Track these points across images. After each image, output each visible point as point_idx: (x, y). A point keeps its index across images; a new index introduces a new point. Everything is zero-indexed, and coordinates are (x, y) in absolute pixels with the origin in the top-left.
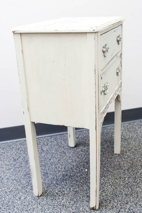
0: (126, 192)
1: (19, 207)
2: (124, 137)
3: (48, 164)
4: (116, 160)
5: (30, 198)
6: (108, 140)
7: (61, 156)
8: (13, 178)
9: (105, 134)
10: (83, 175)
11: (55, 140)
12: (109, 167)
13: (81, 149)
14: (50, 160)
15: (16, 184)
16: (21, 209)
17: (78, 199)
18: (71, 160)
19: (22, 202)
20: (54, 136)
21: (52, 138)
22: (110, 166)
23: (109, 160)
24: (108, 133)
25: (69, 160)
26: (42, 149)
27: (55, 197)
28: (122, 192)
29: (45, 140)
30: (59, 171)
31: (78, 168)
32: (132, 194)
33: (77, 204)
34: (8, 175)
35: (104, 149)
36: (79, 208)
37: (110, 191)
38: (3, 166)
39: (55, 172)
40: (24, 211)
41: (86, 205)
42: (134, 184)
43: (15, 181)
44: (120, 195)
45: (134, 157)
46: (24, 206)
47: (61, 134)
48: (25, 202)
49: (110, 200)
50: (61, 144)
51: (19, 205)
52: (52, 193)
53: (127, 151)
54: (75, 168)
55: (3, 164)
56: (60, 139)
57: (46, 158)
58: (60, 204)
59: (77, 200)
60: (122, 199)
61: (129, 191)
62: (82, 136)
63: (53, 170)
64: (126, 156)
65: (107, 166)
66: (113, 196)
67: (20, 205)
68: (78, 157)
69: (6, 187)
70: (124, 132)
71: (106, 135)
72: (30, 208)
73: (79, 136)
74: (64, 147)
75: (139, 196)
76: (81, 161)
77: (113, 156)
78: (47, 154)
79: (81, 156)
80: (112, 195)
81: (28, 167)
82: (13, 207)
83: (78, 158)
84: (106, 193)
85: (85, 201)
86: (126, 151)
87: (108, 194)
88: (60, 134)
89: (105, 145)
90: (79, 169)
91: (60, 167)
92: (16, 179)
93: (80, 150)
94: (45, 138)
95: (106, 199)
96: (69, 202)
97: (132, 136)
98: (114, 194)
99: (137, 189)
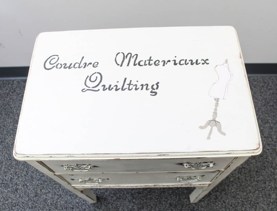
0: (172, 201)
16: (66, 191)
17: (121, 195)
28: (168, 199)
32: (176, 206)
33: (118, 202)
36: (118, 207)
37: (157, 194)
40: (68, 195)
41: (127, 205)
44: (164, 203)
49: (151, 206)
59: (120, 196)
60: (164, 208)
61: (175, 200)
80: (156, 201)
82: (59, 187)
84: (152, 196)
85: (127, 201)
87: (153, 198)
96: (111, 196)
98: (159, 200)
99: (185, 200)
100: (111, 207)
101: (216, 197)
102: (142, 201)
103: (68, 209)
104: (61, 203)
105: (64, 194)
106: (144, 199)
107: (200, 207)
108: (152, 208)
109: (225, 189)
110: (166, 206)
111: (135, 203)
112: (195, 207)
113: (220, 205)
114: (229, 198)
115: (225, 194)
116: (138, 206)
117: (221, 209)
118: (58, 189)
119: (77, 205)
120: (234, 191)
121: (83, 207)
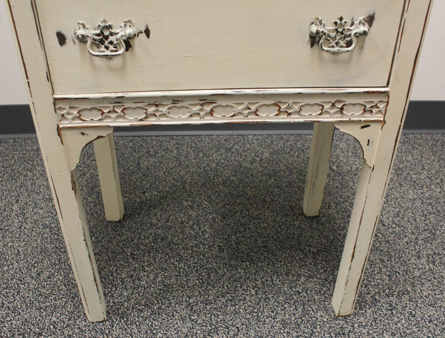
0: (287, 316)
1: (28, 297)
2: (337, 167)
3: (135, 201)
4: (295, 223)
5: (61, 278)
6: (295, 168)
7: (172, 188)
8: (47, 222)
9: (295, 152)
10: (201, 246)
11: (176, 146)
12: (273, 238)
13: (224, 179)
14: (144, 193)
15: (46, 238)
16: (30, 300)
17: (163, 307)
18: (190, 203)
19: (39, 284)
20: (179, 138)
21: (172, 141)
22: (275, 237)
23: (278, 219)
24: (303, 151)
25: (187, 201)
26: (139, 163)
27: (114, 289)
28: (277, 313)
29: (154, 143)
30: (152, 224)
31: (198, 225)
32: (299, 326)
33: (155, 320)
34: (41, 212)
35: (278, 187)
36: (155, 331)
37: (249, 304)
38: (41, 190)
39: (141, 226)
41: (176, 326)
42: (316, 297)
43: (47, 230)
44: (267, 321)
45: (342, 225)
46: (40, 295)
47: (195, 135)
48: (44, 287)
49: (237, 328)
50: (186, 157)
51: (30, 290)
52: (111, 278)
53: (331, 204)
54: (191, 223)
55: (43, 185)
56: (187, 147)
57: (138, 186)
58: (118, 309)
59: (160, 308)
60: (270, 331)
61: (294, 314)
62: (240, 147)
63: (139, 220)
64: (324, 216)
65: (268, 235)
66: (249, 319)
67: (31, 292)
68: (209, 197)
69: (23, 241)
70: (342, 154)
71: (296, 154)
72: (48, 304)
73: (233, 146)
74: (188, 166)
75: (317, 334)
76: (211, 208)
77: (293, 210)
78: (143, 178)
79: (219, 196)
80: (248, 316)
81: (89, 202)
83: (209, 200)
84: (237, 307)
85: (177, 317)
86: (329, 203)
87: (241, 310)
88: (193, 135)
89: (284, 180)
90: (200, 228)
91: (159, 214)
92: (53, 225)
93: (221, 182)
94: (157, 138)
95: (230, 323)
96: (139, 310)
97: (357, 168)
98: (255, 314)
99: (319, 314)
100: (136, 330)
101: (391, 305)
102: (213, 317)
103: (26, 335)
104: (12, 324)
105: (24, 306)
106: (219, 313)
107: (356, 325)
108: (239, 331)
109: (407, 291)
110: (272, 326)
111: (196, 322)
112: (345, 325)
113: (403, 321)
114: (420, 307)
115: (410, 300)
116: (204, 328)
117: (408, 329)
118: (12, 297)
119: (52, 327)
120: (429, 294)
121: (66, 332)
